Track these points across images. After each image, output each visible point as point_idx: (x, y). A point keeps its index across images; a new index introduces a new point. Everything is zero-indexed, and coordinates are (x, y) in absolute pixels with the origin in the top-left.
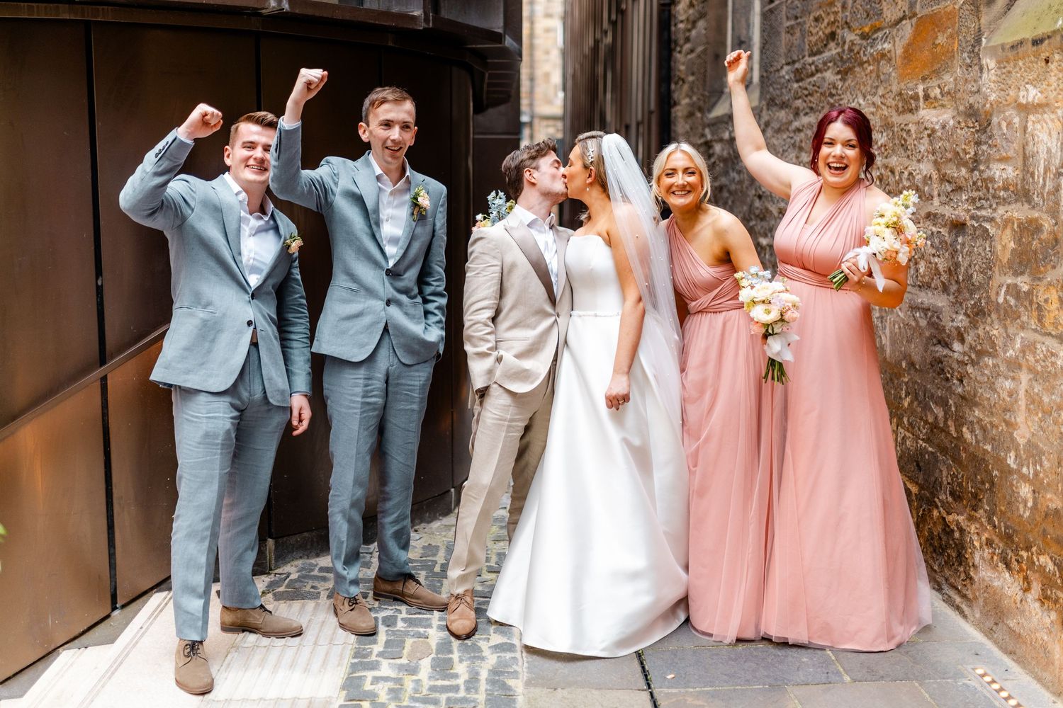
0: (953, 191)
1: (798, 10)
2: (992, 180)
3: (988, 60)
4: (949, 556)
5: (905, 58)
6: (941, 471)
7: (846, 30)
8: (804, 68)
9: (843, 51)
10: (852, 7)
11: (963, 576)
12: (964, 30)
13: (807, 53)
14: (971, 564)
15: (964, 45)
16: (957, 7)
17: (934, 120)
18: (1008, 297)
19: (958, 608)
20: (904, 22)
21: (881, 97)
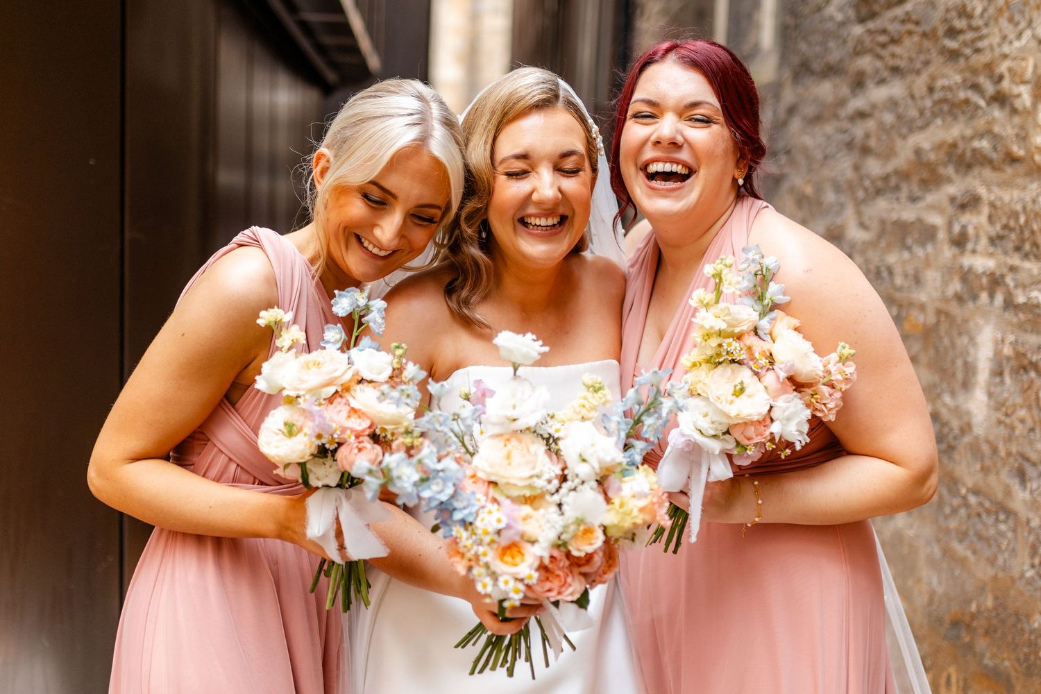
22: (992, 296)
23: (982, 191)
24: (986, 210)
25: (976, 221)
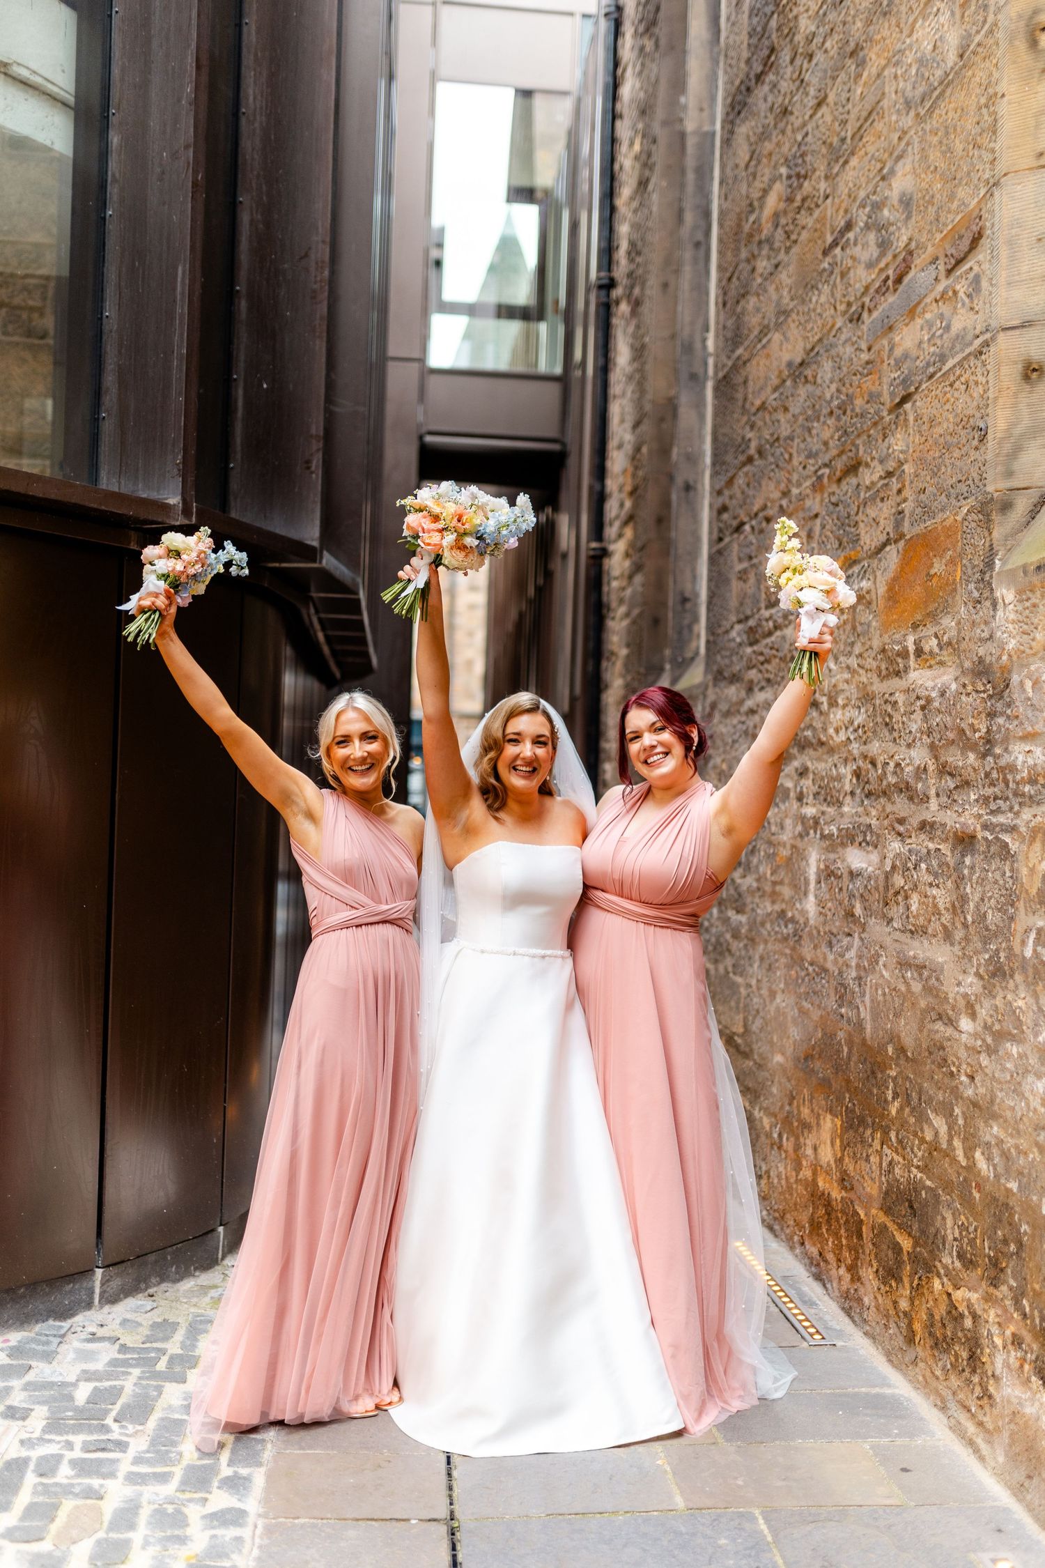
0: (957, 787)
1: (753, 548)
2: (1012, 768)
3: (1004, 591)
4: (956, 1356)
5: (889, 598)
6: (944, 1219)
8: (759, 625)
10: (820, 536)
11: (978, 1390)
12: (969, 550)
13: (763, 605)
14: (990, 1373)
15: (970, 572)
16: (959, 518)
17: (930, 684)
18: (1039, 948)
19: (971, 1443)
20: (888, 548)
21: (857, 657)
22: (815, 832)
23: (809, 764)
24: (811, 776)
25: (807, 783)
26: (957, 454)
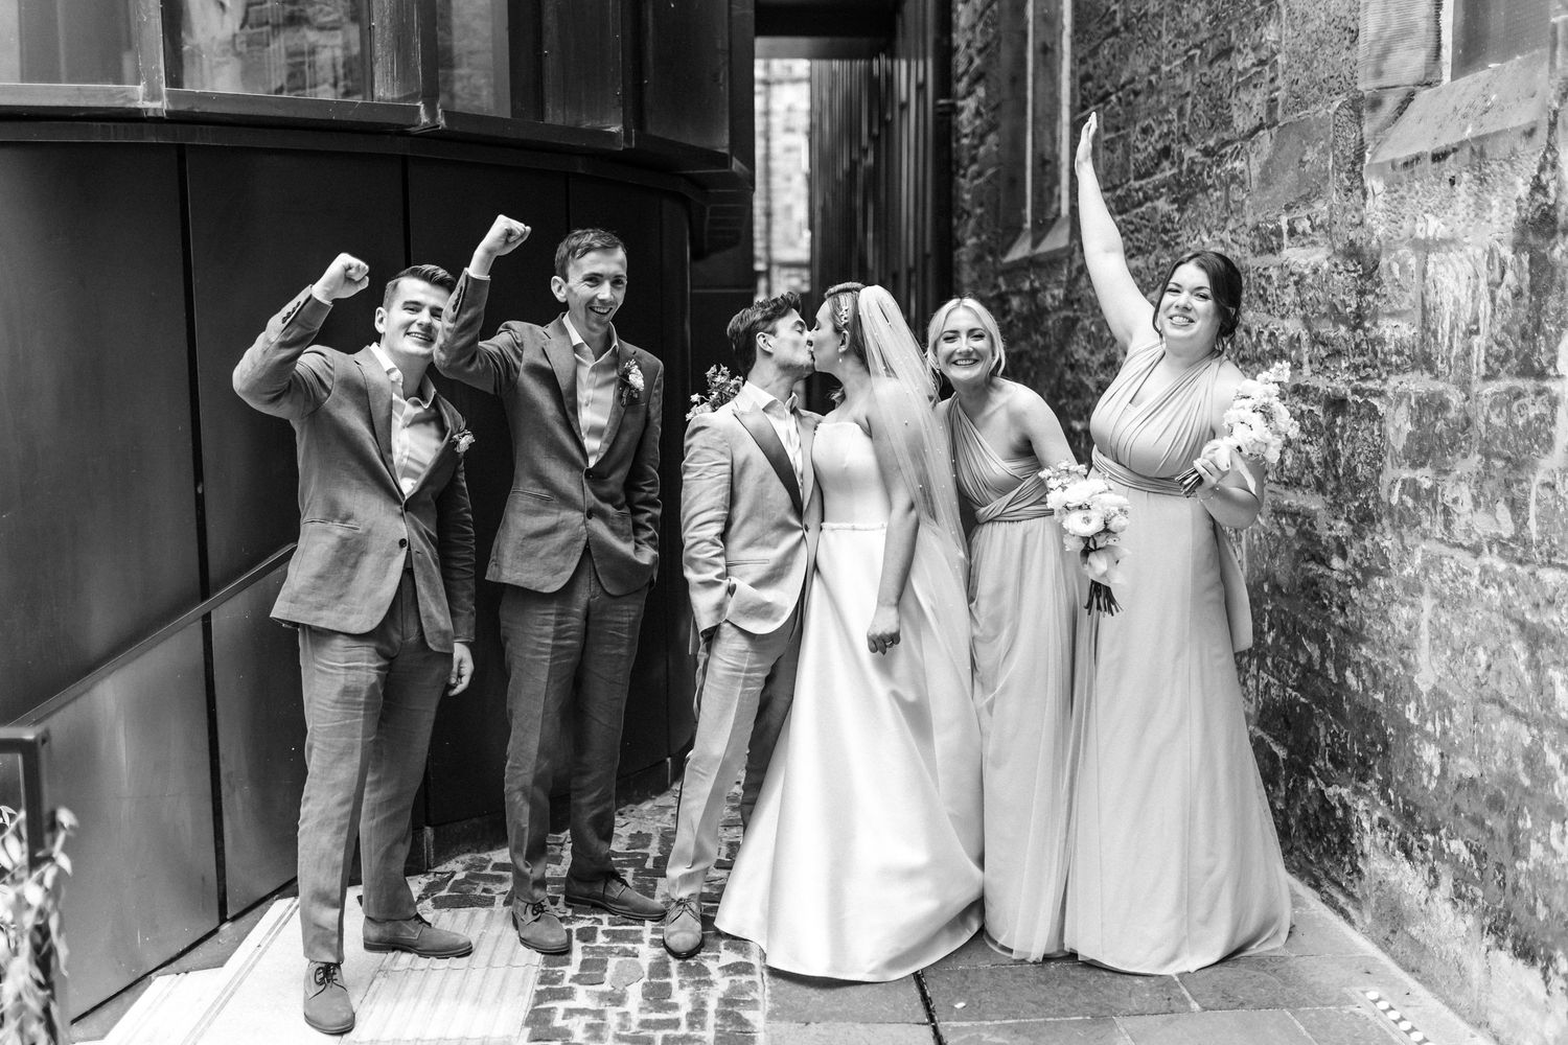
0: (1327, 356)
1: (1120, 119)
2: (1381, 341)
3: (1374, 182)
4: (1329, 841)
5: (1263, 180)
6: (1317, 729)
7: (1184, 144)
8: (1129, 195)
9: (1181, 172)
10: (1192, 114)
11: (1348, 868)
12: (1341, 142)
13: (1132, 176)
14: (1359, 852)
15: (1341, 162)
16: (1331, 111)
17: (1303, 262)
18: (1404, 497)
19: (1342, 912)
20: (1261, 133)
21: (1231, 232)
26: (1328, 51)
